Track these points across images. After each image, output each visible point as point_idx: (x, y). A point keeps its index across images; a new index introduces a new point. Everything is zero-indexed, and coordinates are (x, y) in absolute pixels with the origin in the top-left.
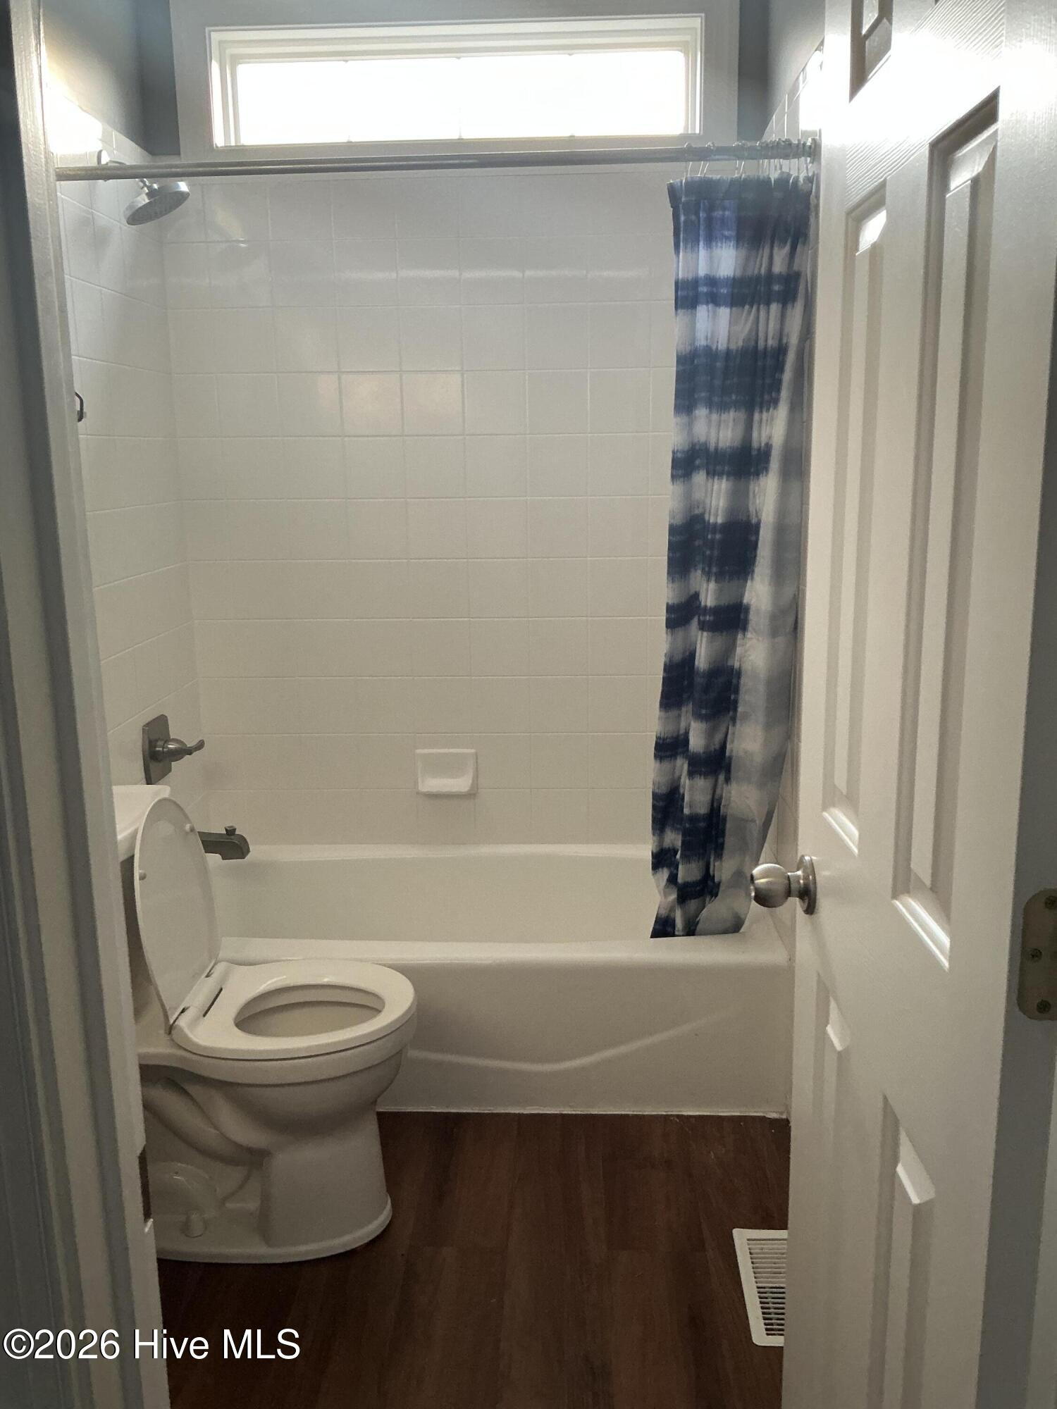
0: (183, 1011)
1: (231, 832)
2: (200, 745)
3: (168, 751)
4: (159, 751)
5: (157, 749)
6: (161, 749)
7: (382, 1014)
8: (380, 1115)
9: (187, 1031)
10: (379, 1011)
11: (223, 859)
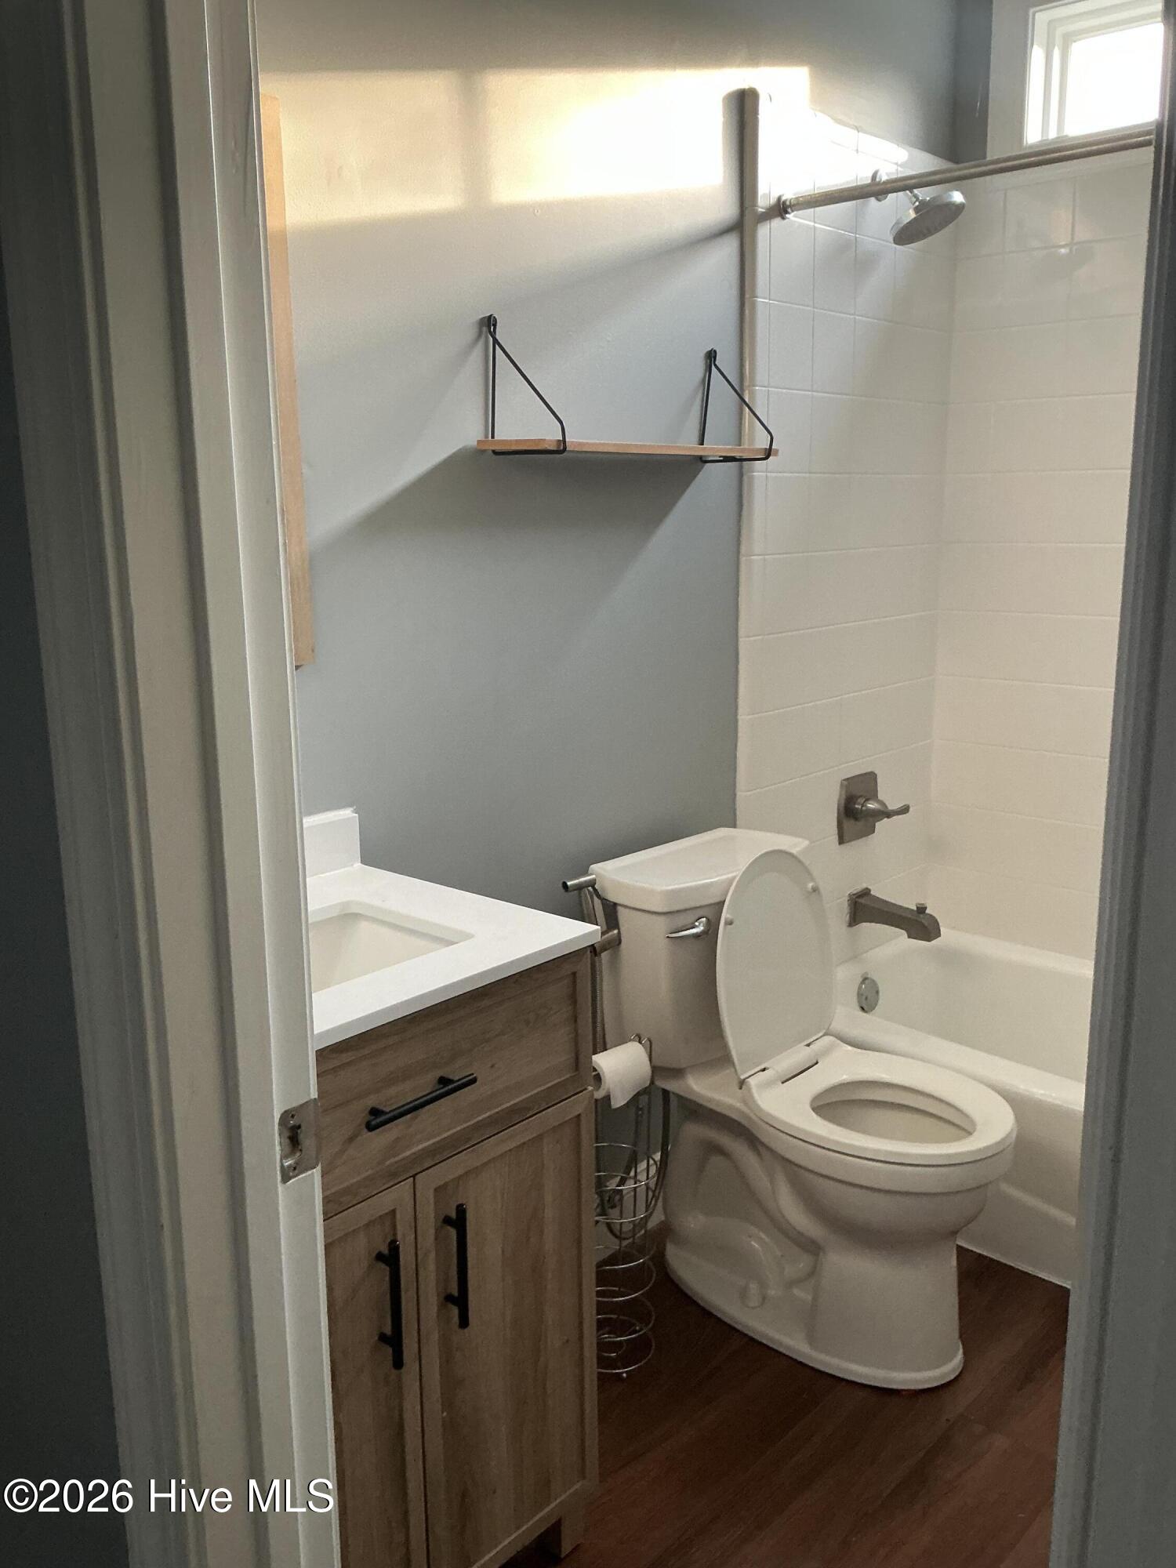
0: (764, 1070)
1: (921, 910)
2: (905, 810)
3: (866, 810)
4: (857, 809)
5: (857, 806)
6: (860, 807)
7: (971, 1138)
8: (960, 1249)
9: (754, 1091)
10: (970, 1134)
11: (909, 937)
